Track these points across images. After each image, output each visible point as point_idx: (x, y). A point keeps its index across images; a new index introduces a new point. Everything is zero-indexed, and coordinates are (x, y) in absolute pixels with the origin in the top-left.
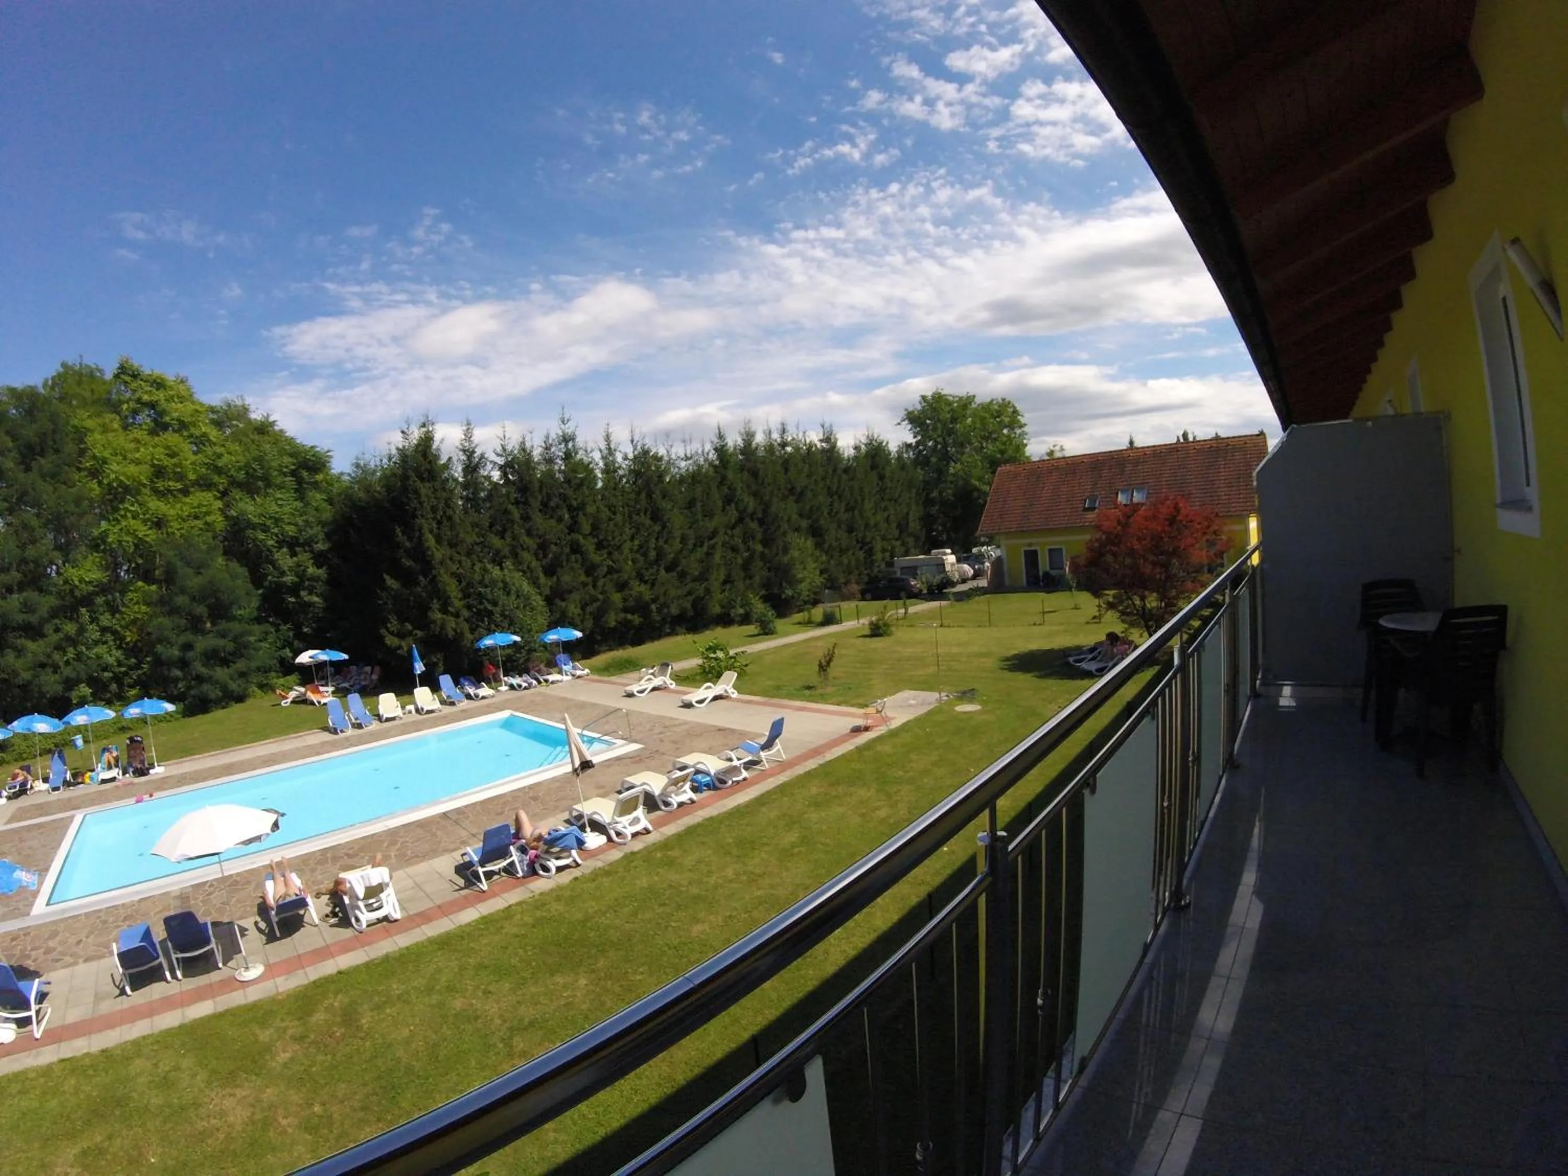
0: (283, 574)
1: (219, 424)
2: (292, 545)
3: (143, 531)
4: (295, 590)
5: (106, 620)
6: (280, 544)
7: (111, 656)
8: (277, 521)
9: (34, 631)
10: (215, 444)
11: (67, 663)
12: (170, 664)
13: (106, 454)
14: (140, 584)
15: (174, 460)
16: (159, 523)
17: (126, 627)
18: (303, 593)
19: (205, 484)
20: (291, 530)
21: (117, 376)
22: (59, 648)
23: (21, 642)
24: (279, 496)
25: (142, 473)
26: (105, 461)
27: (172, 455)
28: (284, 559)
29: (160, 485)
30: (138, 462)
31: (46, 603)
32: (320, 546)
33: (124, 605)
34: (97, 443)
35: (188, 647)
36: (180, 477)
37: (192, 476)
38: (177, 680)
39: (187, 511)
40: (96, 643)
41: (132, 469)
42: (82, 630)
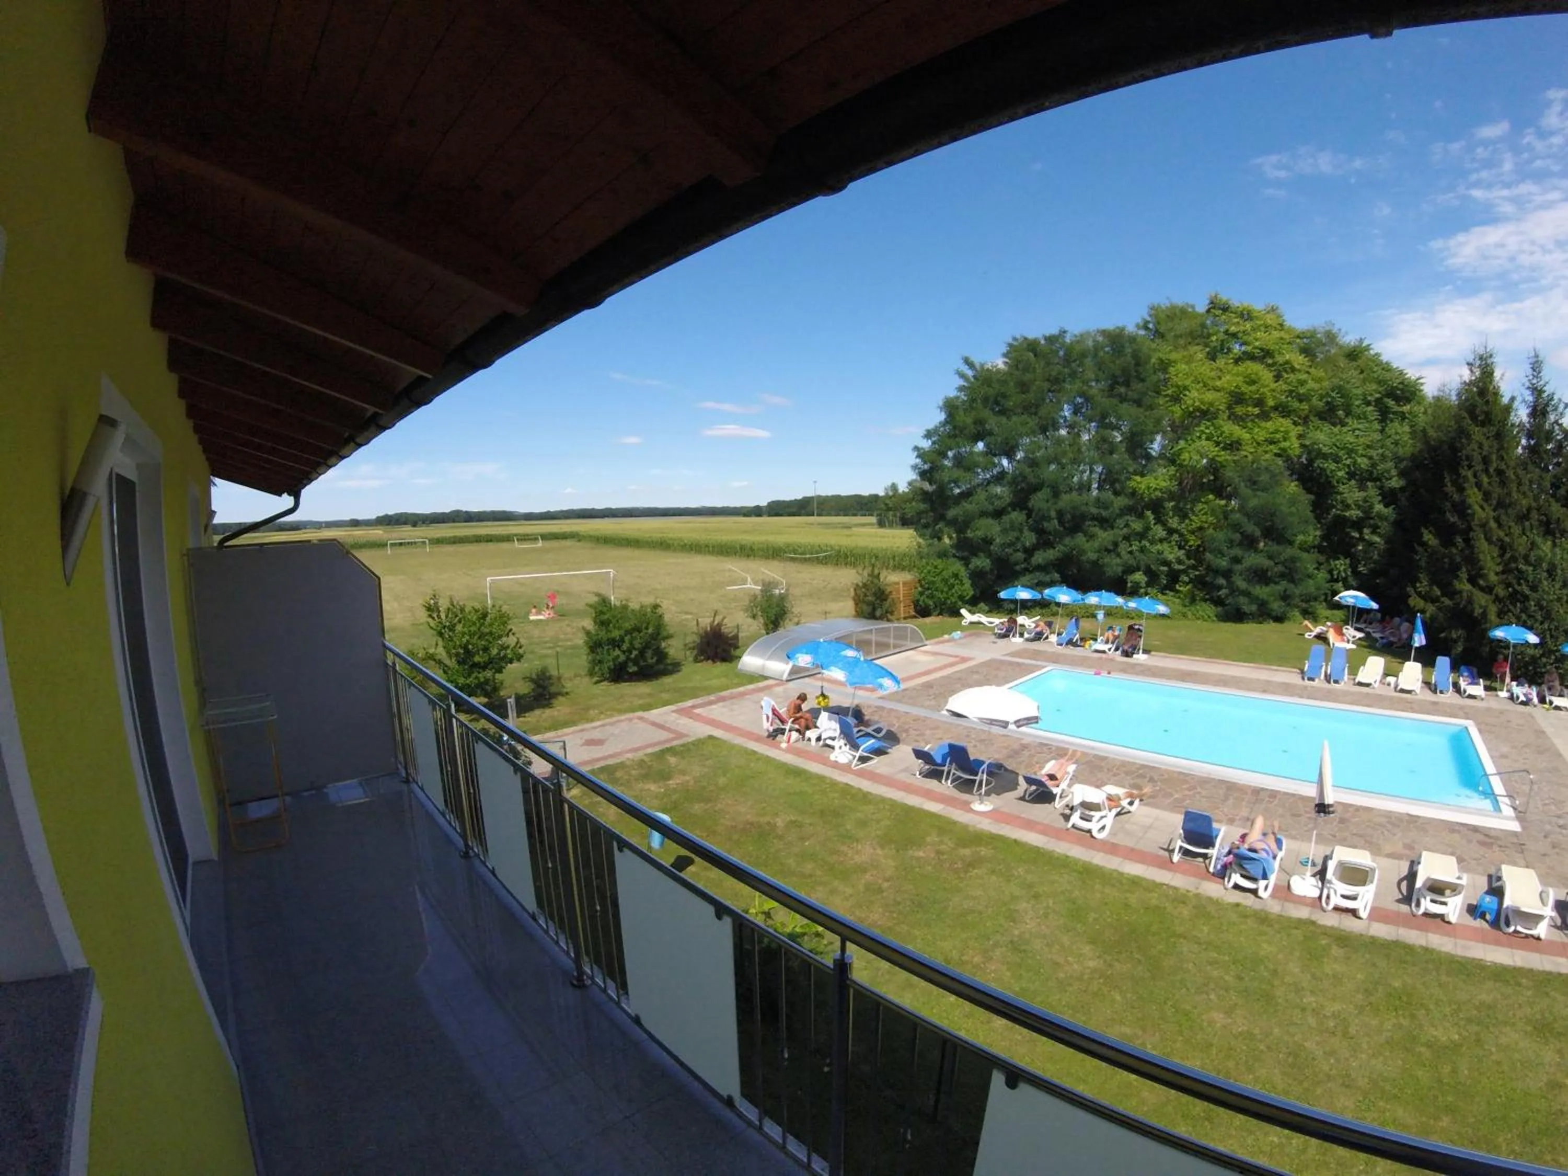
0: (1348, 507)
1: (1306, 351)
2: (1362, 478)
3: (1213, 450)
4: (1358, 525)
5: (1174, 522)
6: (1351, 475)
7: (1172, 553)
8: (1350, 452)
9: (1105, 523)
10: (1299, 371)
11: (1131, 552)
12: (1217, 572)
13: (1187, 383)
14: (1211, 497)
15: (1253, 388)
16: (1233, 446)
17: (1193, 532)
18: (1366, 531)
19: (1283, 410)
20: (1363, 462)
21: (1208, 311)
22: (1127, 538)
23: (1096, 530)
24: (1355, 426)
25: (1218, 400)
26: (1186, 388)
27: (1253, 382)
28: (1351, 493)
29: (1239, 410)
30: (1217, 390)
31: (1121, 502)
32: (1395, 483)
33: (1193, 512)
34: (1180, 372)
35: (1237, 560)
36: (1260, 403)
37: (1271, 403)
38: (1220, 588)
39: (1261, 435)
40: (1161, 541)
41: (1210, 396)
42: (1147, 529)
